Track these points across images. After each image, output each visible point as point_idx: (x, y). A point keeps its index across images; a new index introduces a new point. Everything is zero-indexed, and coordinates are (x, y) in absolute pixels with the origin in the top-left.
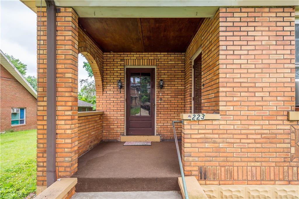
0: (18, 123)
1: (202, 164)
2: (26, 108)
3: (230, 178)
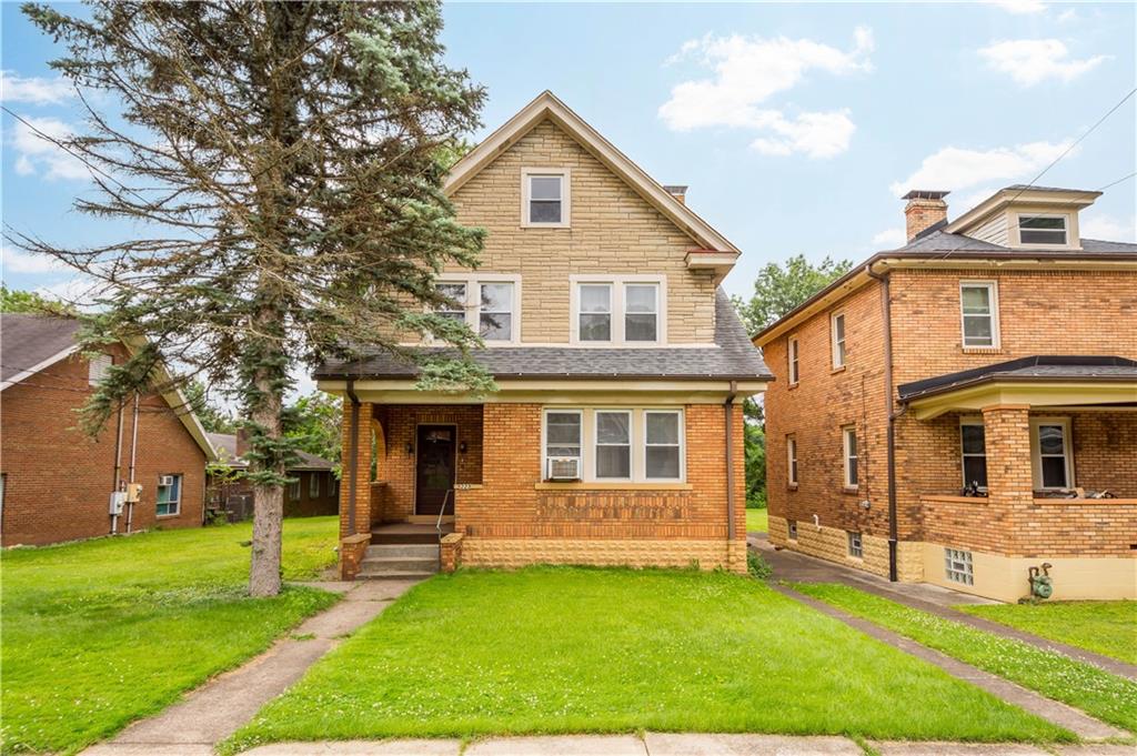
0: (165, 511)
1: (468, 524)
2: (182, 474)
3: (490, 535)
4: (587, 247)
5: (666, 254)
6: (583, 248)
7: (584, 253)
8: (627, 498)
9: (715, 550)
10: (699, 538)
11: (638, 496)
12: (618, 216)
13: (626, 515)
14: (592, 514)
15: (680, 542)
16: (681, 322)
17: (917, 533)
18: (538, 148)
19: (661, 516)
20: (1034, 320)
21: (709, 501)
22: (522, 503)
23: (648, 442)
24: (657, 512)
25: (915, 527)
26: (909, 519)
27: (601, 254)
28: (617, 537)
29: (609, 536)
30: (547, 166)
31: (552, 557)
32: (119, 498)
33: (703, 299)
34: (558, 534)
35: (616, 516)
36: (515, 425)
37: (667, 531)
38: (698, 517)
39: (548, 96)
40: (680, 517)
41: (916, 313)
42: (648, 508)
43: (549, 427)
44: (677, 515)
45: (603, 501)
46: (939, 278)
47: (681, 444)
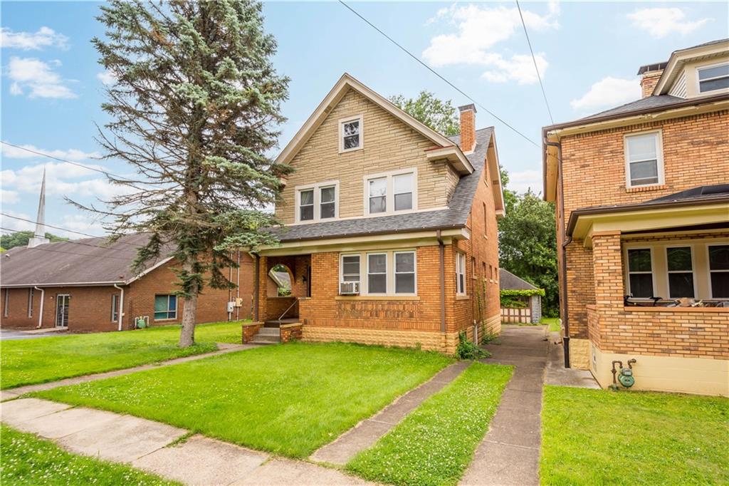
1: (305, 318)
3: (315, 324)
4: (373, 158)
5: (417, 154)
6: (370, 159)
7: (371, 162)
8: (383, 305)
9: (435, 338)
10: (425, 330)
11: (389, 304)
12: (389, 136)
13: (382, 315)
14: (364, 314)
15: (413, 333)
16: (426, 195)
17: (583, 332)
18: (347, 106)
19: (402, 316)
20: (699, 156)
21: (430, 308)
22: (329, 308)
23: (397, 271)
24: (399, 313)
25: (581, 328)
26: (577, 322)
27: (379, 161)
28: (378, 328)
29: (372, 328)
30: (351, 116)
31: (344, 338)
32: (231, 305)
33: (439, 179)
34: (347, 325)
35: (377, 315)
36: (326, 264)
37: (406, 325)
38: (424, 317)
39: (346, 76)
40: (413, 317)
41: (583, 166)
42: (394, 311)
43: (345, 265)
44: (411, 316)
45: (370, 307)
46: (605, 137)
47: (415, 272)
